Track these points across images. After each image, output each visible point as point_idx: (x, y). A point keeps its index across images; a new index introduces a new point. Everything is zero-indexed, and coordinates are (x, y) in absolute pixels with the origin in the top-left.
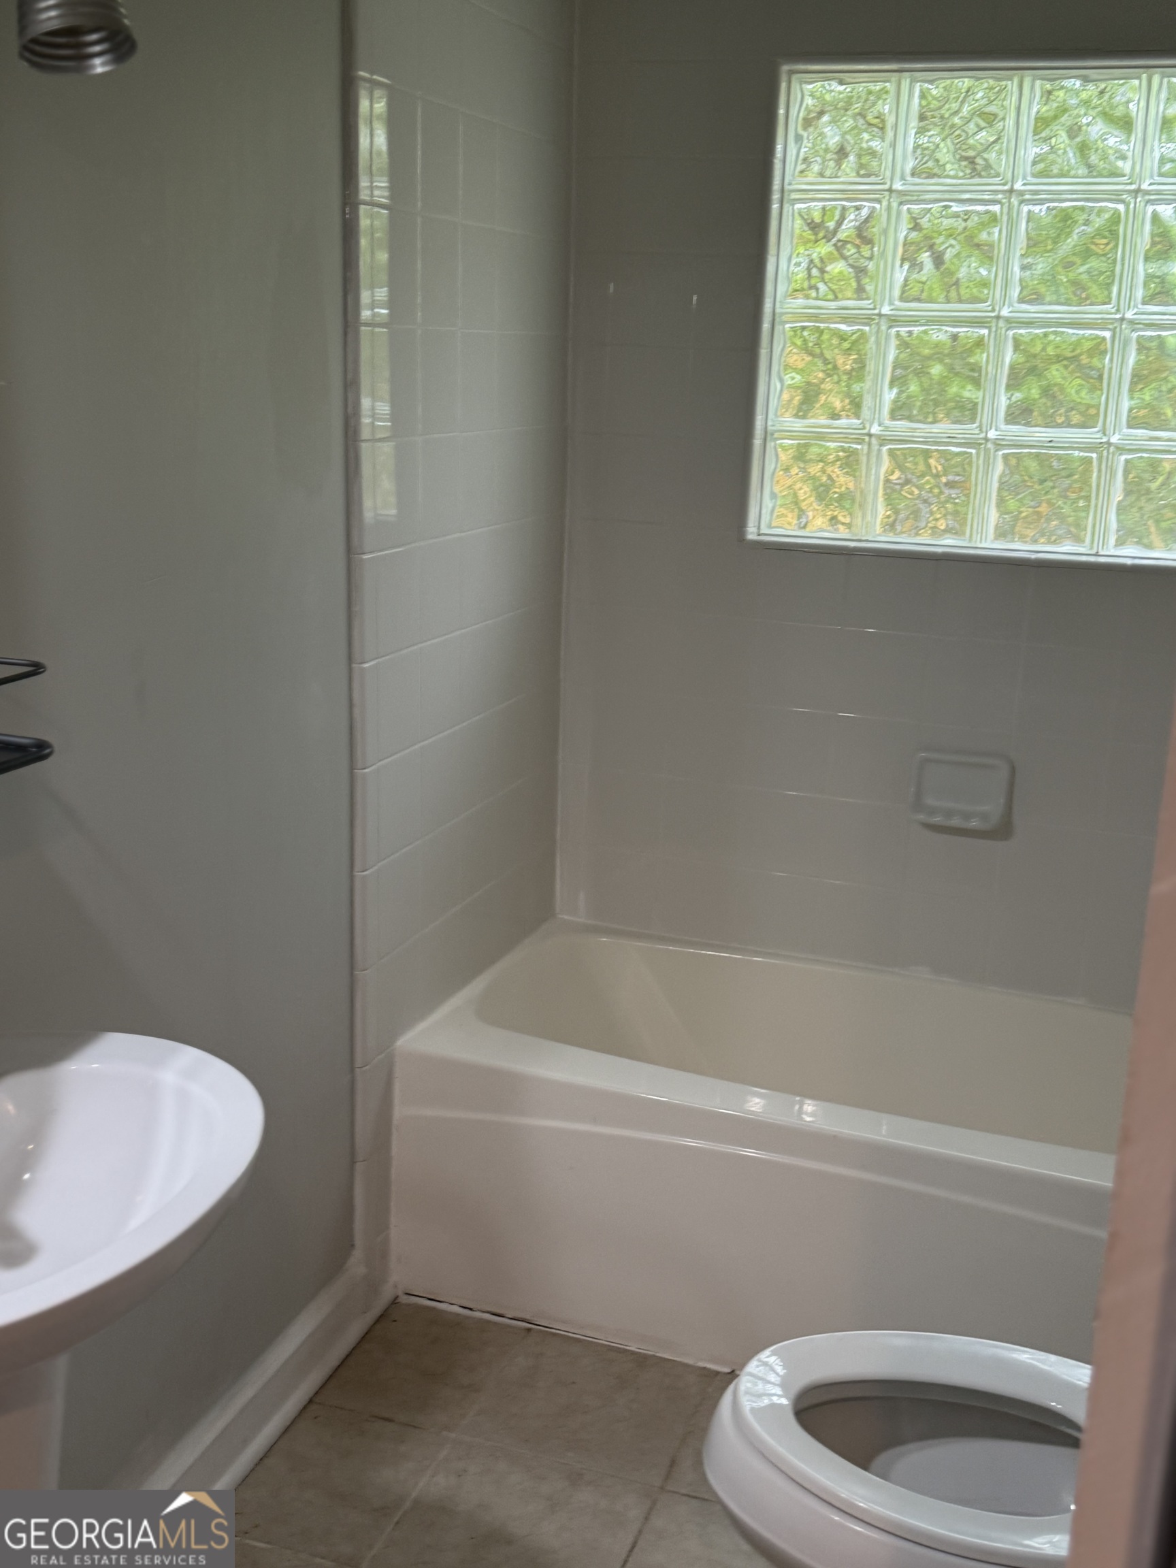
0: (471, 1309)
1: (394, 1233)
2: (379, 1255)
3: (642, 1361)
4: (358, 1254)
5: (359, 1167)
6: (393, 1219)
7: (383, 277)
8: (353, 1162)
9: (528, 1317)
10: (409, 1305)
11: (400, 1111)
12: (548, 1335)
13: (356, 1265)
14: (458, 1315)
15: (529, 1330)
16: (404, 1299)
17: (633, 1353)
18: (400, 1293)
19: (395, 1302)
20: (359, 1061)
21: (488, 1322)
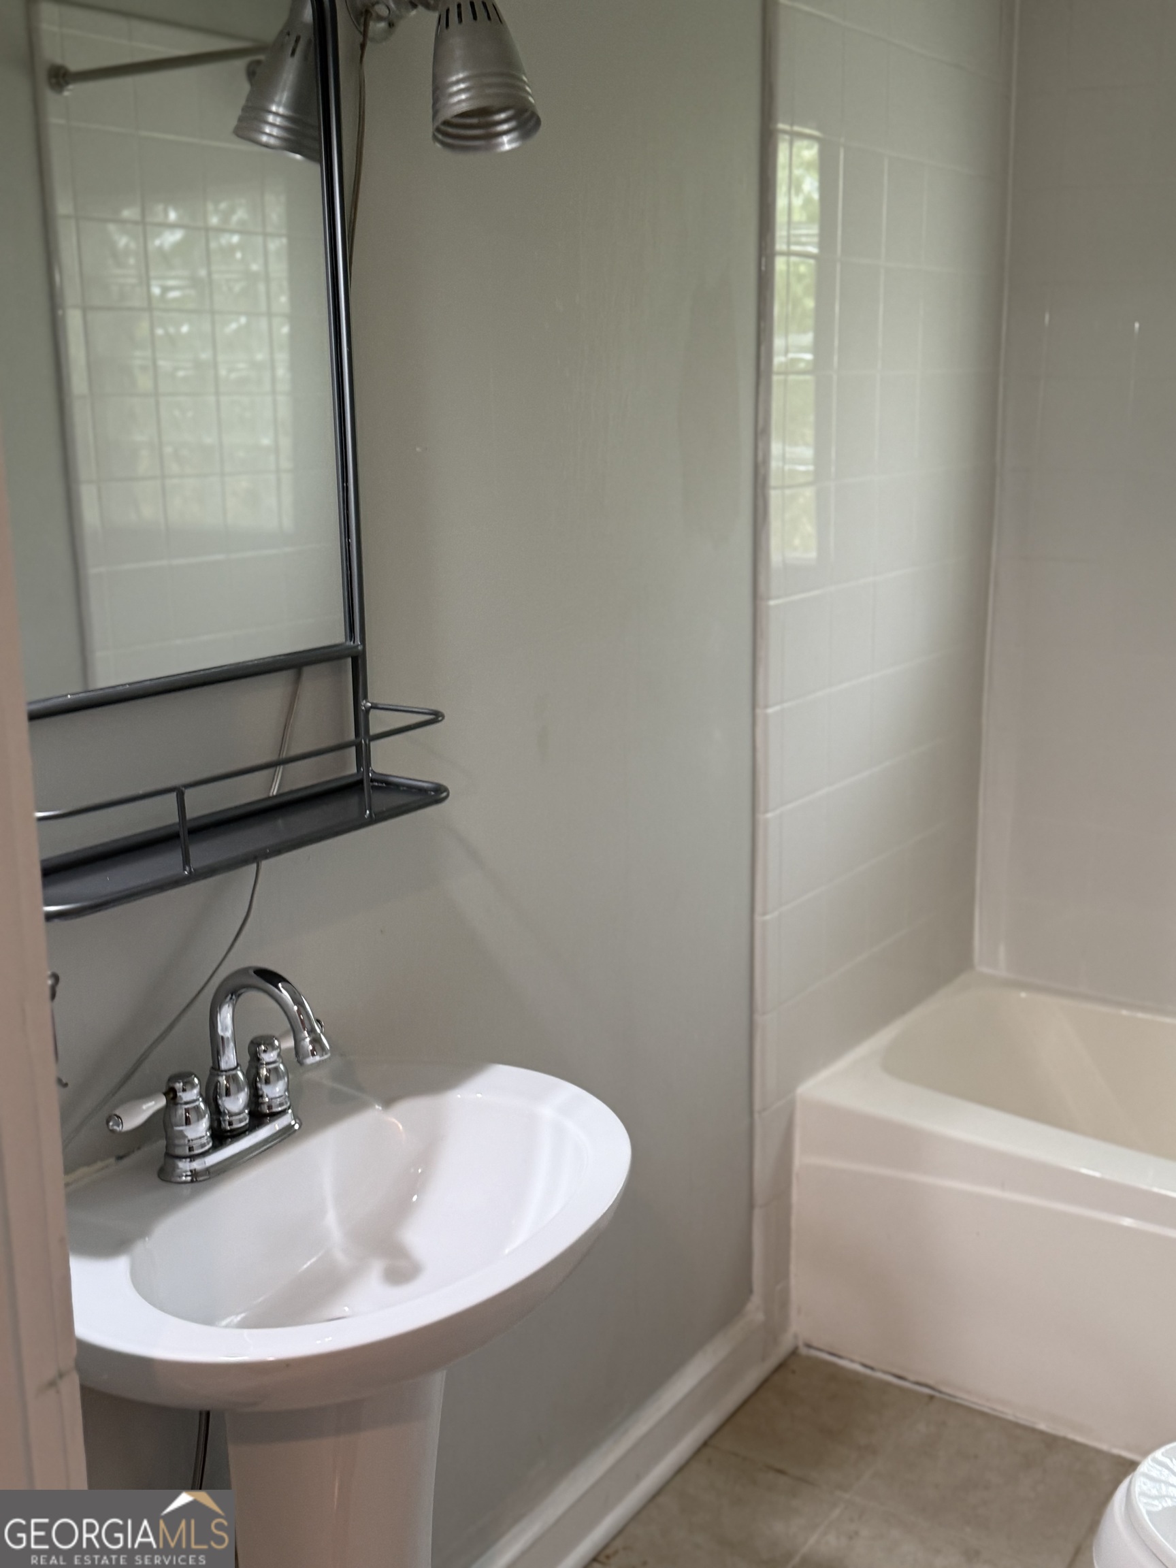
0: (872, 1368)
1: (793, 1281)
2: (779, 1303)
3: (1052, 1442)
4: (756, 1300)
5: (758, 1214)
6: (793, 1268)
7: (810, 322)
8: (751, 1206)
9: (931, 1382)
10: (809, 1358)
11: (801, 1159)
12: (953, 1406)
13: (755, 1311)
14: (856, 1373)
15: (932, 1397)
16: (804, 1351)
17: (1042, 1433)
18: (800, 1344)
19: (794, 1353)
20: (757, 1106)
21: (888, 1384)
